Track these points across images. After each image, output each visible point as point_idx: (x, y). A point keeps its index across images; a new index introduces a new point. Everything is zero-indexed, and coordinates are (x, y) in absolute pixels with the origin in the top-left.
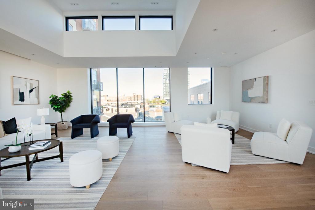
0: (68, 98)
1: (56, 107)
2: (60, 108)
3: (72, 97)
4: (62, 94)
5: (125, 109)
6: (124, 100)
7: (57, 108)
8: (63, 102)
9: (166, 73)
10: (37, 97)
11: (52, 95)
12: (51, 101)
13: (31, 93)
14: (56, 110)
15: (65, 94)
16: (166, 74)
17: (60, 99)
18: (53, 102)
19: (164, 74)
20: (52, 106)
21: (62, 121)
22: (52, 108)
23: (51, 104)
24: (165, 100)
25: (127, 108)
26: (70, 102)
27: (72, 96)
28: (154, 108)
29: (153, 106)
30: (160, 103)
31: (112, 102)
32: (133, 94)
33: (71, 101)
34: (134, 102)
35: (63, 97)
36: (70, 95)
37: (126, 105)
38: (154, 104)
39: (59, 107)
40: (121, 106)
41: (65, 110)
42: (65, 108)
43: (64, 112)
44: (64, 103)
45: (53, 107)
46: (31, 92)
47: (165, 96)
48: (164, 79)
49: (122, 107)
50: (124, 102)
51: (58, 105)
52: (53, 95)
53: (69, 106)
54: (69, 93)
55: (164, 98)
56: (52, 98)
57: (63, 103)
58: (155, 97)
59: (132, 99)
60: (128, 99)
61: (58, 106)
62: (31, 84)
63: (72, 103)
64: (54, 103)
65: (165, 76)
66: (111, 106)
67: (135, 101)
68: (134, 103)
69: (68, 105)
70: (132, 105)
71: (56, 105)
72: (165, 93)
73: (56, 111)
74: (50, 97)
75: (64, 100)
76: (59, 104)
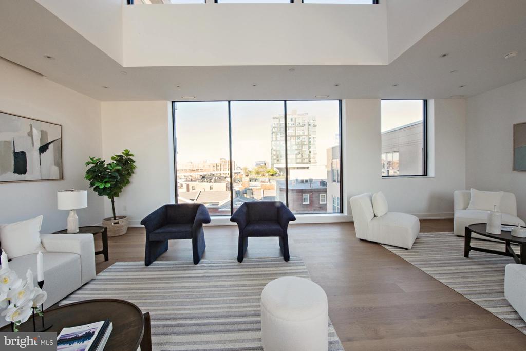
0: (125, 165)
1: (102, 186)
2: (110, 188)
3: (134, 164)
4: (113, 158)
5: (209, 184)
6: (205, 170)
7: (105, 188)
8: (117, 174)
9: (276, 123)
10: (56, 164)
11: (92, 159)
12: (89, 172)
13: (44, 155)
14: (101, 192)
15: (119, 156)
16: (276, 126)
17: (109, 167)
18: (95, 174)
19: (274, 126)
20: (92, 185)
21: (115, 217)
22: (93, 188)
23: (90, 180)
24: (275, 169)
25: (212, 184)
26: (129, 174)
27: (134, 162)
28: (257, 183)
29: (256, 180)
30: (267, 175)
31: (185, 173)
32: (221, 159)
33: (133, 173)
34: (222, 172)
35: (115, 162)
36: (130, 160)
37: (210, 177)
38: (256, 176)
39: (108, 185)
40: (201, 180)
41: (121, 191)
42: (121, 188)
43: (118, 196)
44: (119, 177)
45: (95, 186)
46: (43, 152)
47: (275, 162)
48: (272, 133)
49: (202, 182)
50: (205, 173)
51: (105, 181)
52: (94, 159)
53: (128, 182)
54: (128, 154)
55: (272, 165)
56: (92, 165)
57: (116, 177)
58: (257, 165)
59: (219, 168)
60: (211, 168)
61: (106, 183)
62: (43, 134)
63: (133, 175)
64: (96, 176)
65: (274, 128)
66: (184, 180)
67: (224, 172)
68: (222, 175)
69: (126, 181)
70: (220, 177)
71: (101, 181)
72: (274, 157)
73: (100, 194)
74: (88, 164)
75: (118, 170)
76: (107, 180)
